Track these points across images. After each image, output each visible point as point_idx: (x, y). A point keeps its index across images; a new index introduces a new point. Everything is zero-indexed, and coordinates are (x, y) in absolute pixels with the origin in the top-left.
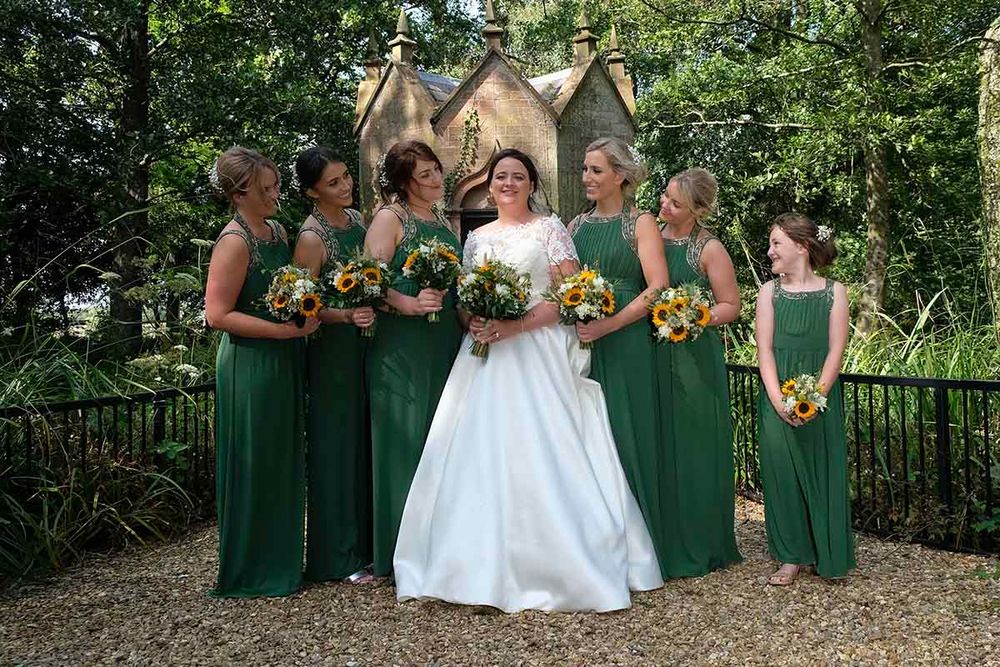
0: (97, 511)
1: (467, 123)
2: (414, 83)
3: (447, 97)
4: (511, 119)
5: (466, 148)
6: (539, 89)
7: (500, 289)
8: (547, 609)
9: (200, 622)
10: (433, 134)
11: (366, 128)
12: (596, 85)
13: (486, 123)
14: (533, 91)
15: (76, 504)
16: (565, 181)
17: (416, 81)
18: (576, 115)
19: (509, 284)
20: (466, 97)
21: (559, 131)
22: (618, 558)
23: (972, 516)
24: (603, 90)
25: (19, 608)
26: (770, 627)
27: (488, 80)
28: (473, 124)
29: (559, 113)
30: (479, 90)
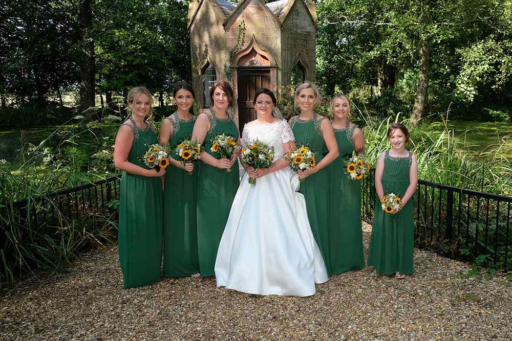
0: (85, 236)
1: (240, 26)
2: (214, 6)
3: (231, 12)
4: (260, 24)
5: (239, 38)
6: (272, 10)
7: (261, 157)
8: (280, 294)
9: (133, 300)
10: (224, 32)
11: (193, 26)
12: (299, 8)
13: (248, 26)
14: (270, 11)
15: (76, 234)
16: (284, 54)
17: (216, 5)
18: (289, 22)
19: (265, 154)
20: (239, 13)
21: (281, 30)
22: (311, 271)
23: (459, 245)
24: (302, 11)
25: (56, 289)
26: (373, 308)
27: (249, 5)
28: (242, 26)
29: (282, 22)
30: (245, 11)
